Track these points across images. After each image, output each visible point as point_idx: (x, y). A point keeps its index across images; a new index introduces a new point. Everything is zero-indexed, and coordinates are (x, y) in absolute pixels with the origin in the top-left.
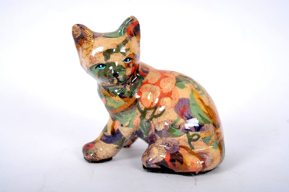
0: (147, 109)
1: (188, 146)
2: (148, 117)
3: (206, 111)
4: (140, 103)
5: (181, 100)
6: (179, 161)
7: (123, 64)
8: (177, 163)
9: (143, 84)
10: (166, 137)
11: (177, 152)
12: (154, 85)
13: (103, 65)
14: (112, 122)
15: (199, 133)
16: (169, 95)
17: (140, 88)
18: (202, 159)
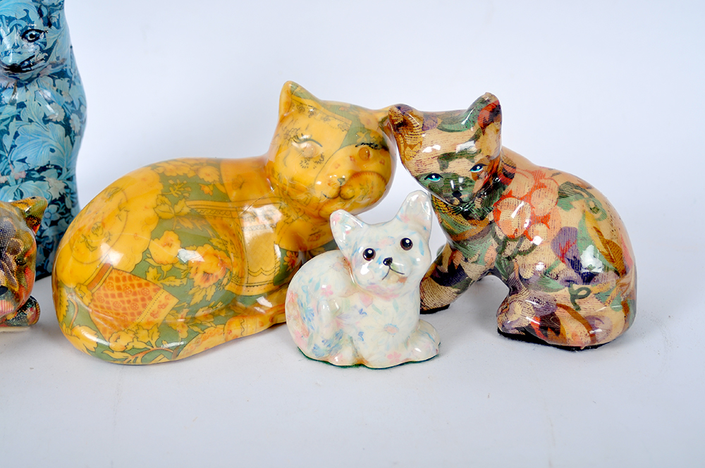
0: (507, 239)
1: (571, 305)
2: (508, 252)
3: (605, 250)
4: (497, 228)
5: (564, 231)
6: (553, 329)
7: (469, 175)
8: (549, 332)
9: (503, 197)
10: (535, 289)
11: (553, 314)
12: (521, 199)
13: (437, 176)
14: (450, 252)
15: (589, 286)
16: (544, 220)
17: (497, 204)
18: (590, 327)
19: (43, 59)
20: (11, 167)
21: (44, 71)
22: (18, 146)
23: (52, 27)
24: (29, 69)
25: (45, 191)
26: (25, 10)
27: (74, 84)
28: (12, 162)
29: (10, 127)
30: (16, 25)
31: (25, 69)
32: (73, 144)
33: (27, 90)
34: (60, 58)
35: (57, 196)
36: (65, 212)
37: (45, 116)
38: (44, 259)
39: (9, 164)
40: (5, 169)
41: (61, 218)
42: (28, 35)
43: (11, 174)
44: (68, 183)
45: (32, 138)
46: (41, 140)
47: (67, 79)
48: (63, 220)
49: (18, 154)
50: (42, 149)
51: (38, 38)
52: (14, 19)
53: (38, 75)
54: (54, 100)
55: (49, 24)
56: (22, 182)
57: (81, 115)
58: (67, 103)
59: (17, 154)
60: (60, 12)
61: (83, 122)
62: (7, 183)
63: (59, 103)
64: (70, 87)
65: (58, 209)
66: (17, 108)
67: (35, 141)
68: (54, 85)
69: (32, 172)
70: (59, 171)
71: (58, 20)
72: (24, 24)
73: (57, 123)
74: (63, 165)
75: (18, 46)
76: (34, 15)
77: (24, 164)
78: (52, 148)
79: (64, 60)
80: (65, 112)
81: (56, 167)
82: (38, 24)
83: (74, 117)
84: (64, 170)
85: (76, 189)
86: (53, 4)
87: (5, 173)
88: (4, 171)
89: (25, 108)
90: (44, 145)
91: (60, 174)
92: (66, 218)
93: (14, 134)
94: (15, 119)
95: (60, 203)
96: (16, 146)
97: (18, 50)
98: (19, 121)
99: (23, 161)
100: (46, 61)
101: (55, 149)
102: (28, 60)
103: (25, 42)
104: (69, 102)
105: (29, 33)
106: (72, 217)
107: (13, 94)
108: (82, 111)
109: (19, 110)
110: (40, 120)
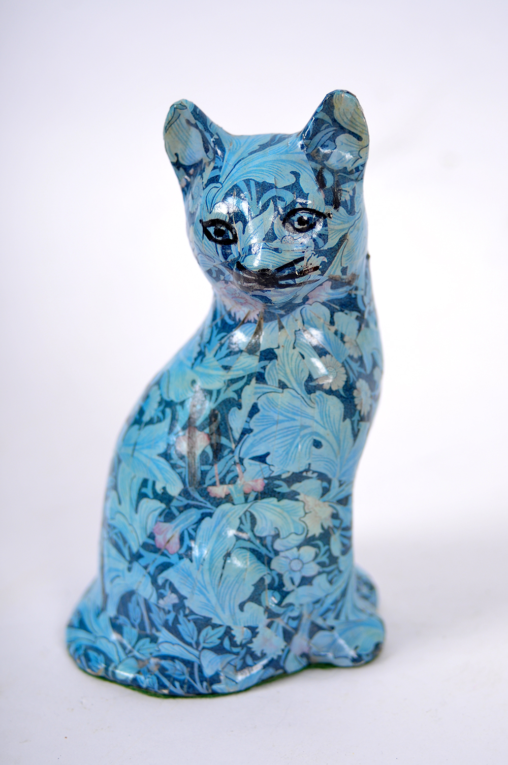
19: (316, 268)
20: (238, 469)
21: (316, 292)
22: (255, 431)
23: (341, 209)
24: (290, 282)
25: (297, 519)
26: (292, 173)
27: (367, 326)
28: (241, 460)
29: (243, 394)
30: (274, 199)
31: (283, 282)
32: (355, 435)
33: (281, 327)
34: (349, 273)
35: (316, 531)
36: (327, 561)
37: (310, 378)
38: (283, 647)
39: (235, 463)
40: (228, 472)
41: (319, 573)
42: (295, 218)
43: (239, 482)
44: (339, 508)
45: (281, 418)
46: (298, 423)
47: (355, 314)
48: (324, 576)
49: (252, 447)
50: (298, 439)
51: (312, 227)
52: (271, 186)
53: (306, 299)
54: (328, 349)
55: (336, 204)
56: (256, 499)
57: (373, 384)
58: (351, 357)
59: (252, 445)
60: (355, 184)
61: (375, 398)
62: (228, 499)
63: (338, 357)
64: (359, 330)
65: (317, 555)
66: (260, 360)
67: (287, 424)
68: (332, 323)
69: (277, 482)
70: (325, 484)
71: (352, 198)
72: (289, 197)
73: (330, 392)
74: (334, 475)
75: (276, 238)
76: (308, 183)
77: (264, 466)
78: (318, 439)
79: (355, 277)
80: (347, 373)
81: (322, 477)
82: (315, 200)
83: (361, 384)
84: (335, 483)
85: (351, 522)
86: (346, 168)
87: (227, 480)
88: (225, 476)
89: (274, 361)
90: (303, 433)
91: (326, 491)
92: (329, 573)
93: (249, 408)
94: (254, 381)
95: (320, 543)
96: (251, 431)
97: (275, 244)
98: (261, 385)
99: (262, 459)
100: (323, 273)
101: (323, 442)
102: (291, 264)
103: (287, 232)
104: (356, 356)
105: (297, 216)
106: (340, 572)
107: (256, 333)
108: (376, 378)
109: (263, 363)
110: (299, 384)
